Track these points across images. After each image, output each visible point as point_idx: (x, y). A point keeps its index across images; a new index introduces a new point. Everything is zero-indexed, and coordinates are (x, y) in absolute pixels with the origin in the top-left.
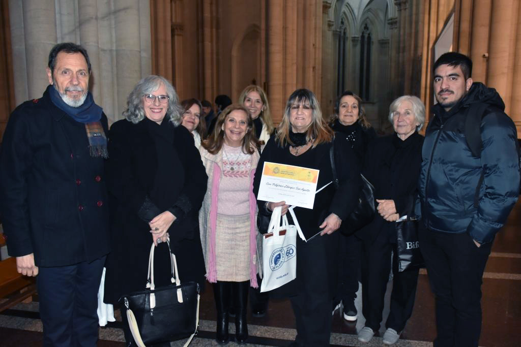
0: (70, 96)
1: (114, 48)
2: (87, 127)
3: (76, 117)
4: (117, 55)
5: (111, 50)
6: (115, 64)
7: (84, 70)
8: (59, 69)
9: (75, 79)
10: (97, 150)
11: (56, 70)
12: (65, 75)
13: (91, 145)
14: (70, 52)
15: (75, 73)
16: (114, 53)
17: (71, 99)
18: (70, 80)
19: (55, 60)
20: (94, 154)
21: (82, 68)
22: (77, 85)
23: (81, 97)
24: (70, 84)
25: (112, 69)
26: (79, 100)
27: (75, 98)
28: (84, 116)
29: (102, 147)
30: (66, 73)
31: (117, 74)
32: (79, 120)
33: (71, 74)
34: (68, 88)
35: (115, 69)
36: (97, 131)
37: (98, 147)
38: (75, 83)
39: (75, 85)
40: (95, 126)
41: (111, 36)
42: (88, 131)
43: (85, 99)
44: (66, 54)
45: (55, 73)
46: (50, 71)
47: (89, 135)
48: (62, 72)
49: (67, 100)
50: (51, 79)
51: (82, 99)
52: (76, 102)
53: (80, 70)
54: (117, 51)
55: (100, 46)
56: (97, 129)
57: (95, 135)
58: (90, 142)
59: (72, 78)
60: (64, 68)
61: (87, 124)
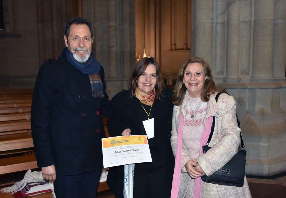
0: (78, 55)
1: (253, 19)
2: (90, 76)
3: (83, 70)
4: (255, 24)
5: (250, 21)
6: (253, 32)
7: (88, 36)
8: (71, 36)
9: (82, 43)
10: (97, 92)
11: (69, 37)
12: (76, 40)
13: (93, 89)
14: (79, 24)
15: (82, 38)
16: (253, 23)
17: (79, 57)
18: (78, 43)
19: (69, 30)
20: (95, 95)
21: (87, 35)
22: (83, 47)
23: (86, 55)
24: (79, 46)
25: (250, 35)
26: (85, 57)
27: (82, 56)
28: (88, 70)
29: (100, 90)
30: (76, 39)
31: (254, 38)
32: (85, 73)
33: (79, 39)
34: (77, 48)
35: (252, 35)
36: (96, 79)
37: (98, 91)
38: (82, 45)
39: (82, 47)
40: (96, 76)
41: (251, 11)
42: (91, 79)
43: (89, 56)
44: (76, 25)
45: (69, 39)
46: (66, 38)
47: (91, 82)
48: (74, 39)
49: (76, 57)
50: (67, 43)
51: (87, 57)
52: (82, 59)
53: (86, 36)
54: (255, 21)
55: (241, 19)
56: (97, 78)
57: (96, 82)
58: (92, 87)
59: (80, 42)
60: (75, 35)
61: (90, 75)
